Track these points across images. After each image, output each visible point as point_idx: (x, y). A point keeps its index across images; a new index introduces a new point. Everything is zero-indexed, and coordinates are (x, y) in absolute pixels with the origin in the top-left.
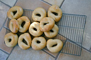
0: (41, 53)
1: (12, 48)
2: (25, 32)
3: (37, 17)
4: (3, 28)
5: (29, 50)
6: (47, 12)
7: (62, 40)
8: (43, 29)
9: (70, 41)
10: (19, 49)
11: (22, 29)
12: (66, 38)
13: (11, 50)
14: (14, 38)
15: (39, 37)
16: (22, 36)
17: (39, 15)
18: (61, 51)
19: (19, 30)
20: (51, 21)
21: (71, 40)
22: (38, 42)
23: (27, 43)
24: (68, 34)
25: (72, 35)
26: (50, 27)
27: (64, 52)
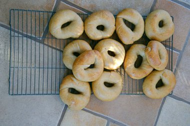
0: (92, 6)
1: (155, 8)
2: (133, 46)
3: (111, 81)
4: (181, 50)
5: (119, 8)
6: (92, 93)
7: (53, 37)
8: (96, 56)
9: (35, 39)
10: (140, 8)
11: (140, 51)
12: (44, 44)
13: (157, 5)
14: (154, 31)
15: (102, 39)
16: (138, 35)
17: (109, 85)
18: (52, 16)
19: (146, 48)
20: (81, 75)
21: (33, 42)
22: (101, 28)
23: (125, 23)
24: (42, 52)
25: (33, 51)
26: (81, 60)
27: (46, 15)
